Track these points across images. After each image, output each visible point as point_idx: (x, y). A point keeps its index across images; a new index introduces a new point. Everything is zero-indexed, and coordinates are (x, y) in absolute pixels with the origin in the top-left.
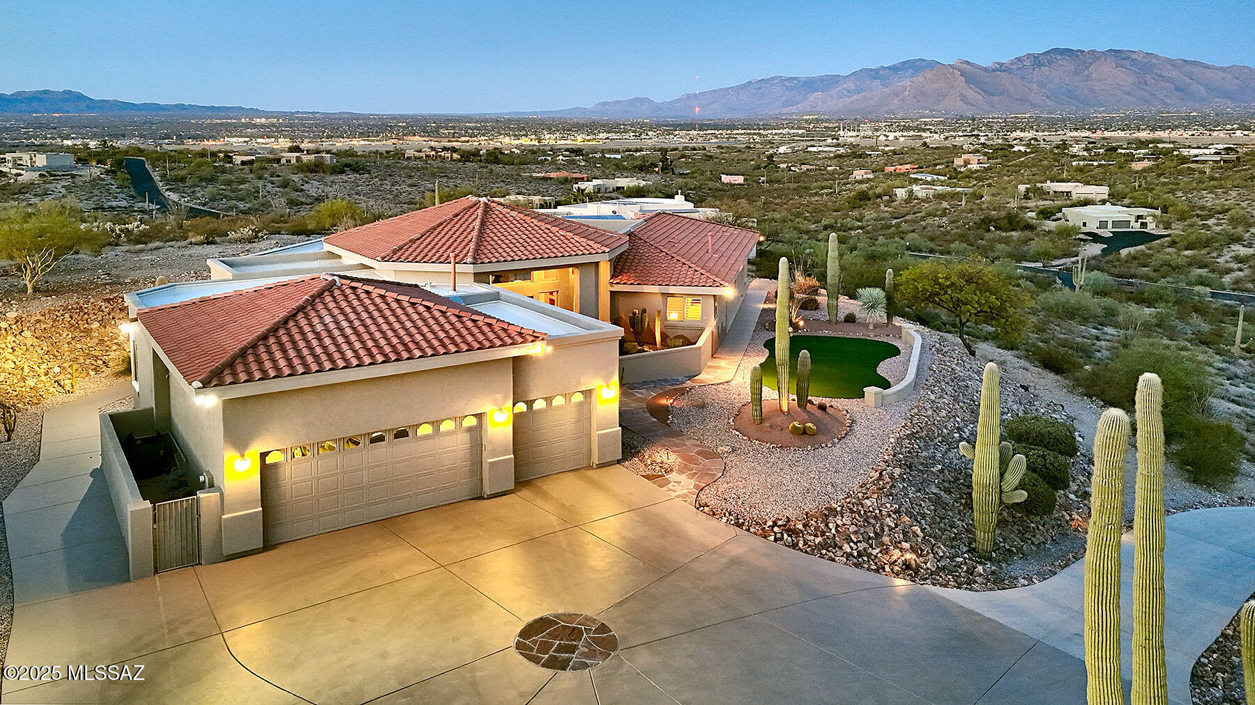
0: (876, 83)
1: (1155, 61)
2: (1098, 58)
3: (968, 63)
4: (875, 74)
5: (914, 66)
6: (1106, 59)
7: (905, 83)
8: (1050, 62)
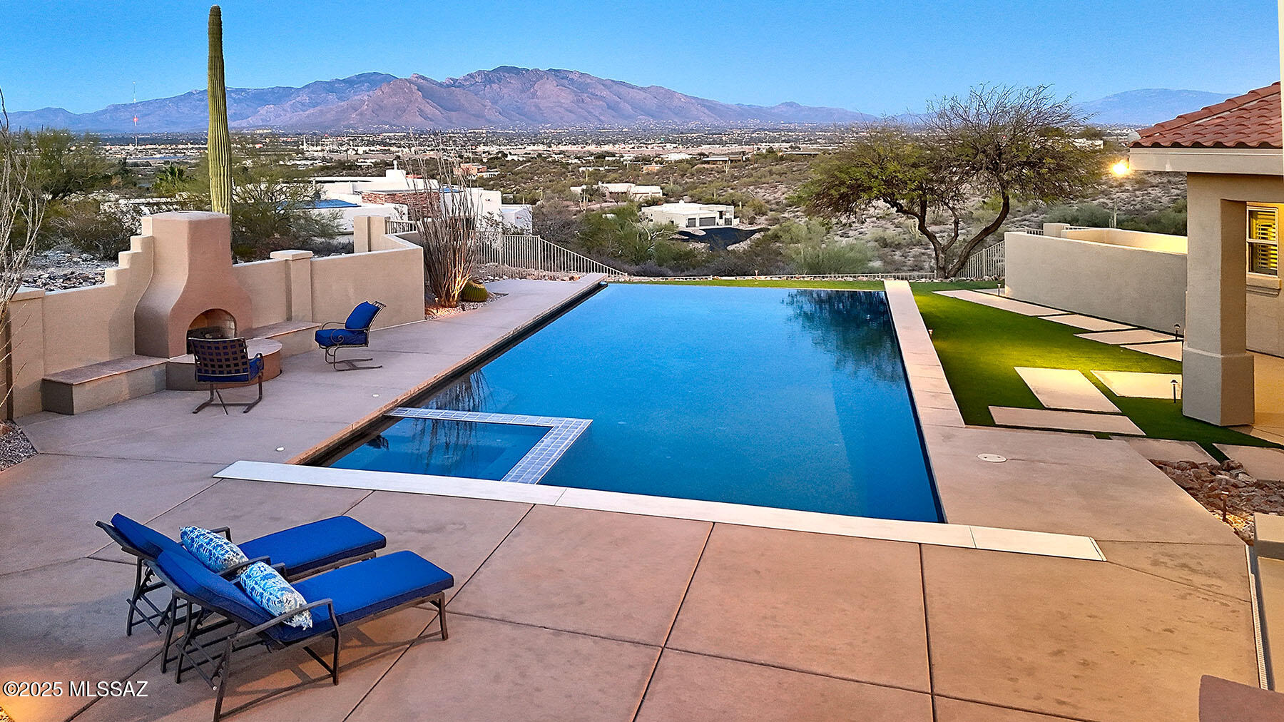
0: (332, 97)
1: (589, 81)
2: (542, 77)
3: (423, 78)
4: (330, 87)
5: (372, 80)
6: (548, 79)
7: (363, 96)
8: (500, 80)
